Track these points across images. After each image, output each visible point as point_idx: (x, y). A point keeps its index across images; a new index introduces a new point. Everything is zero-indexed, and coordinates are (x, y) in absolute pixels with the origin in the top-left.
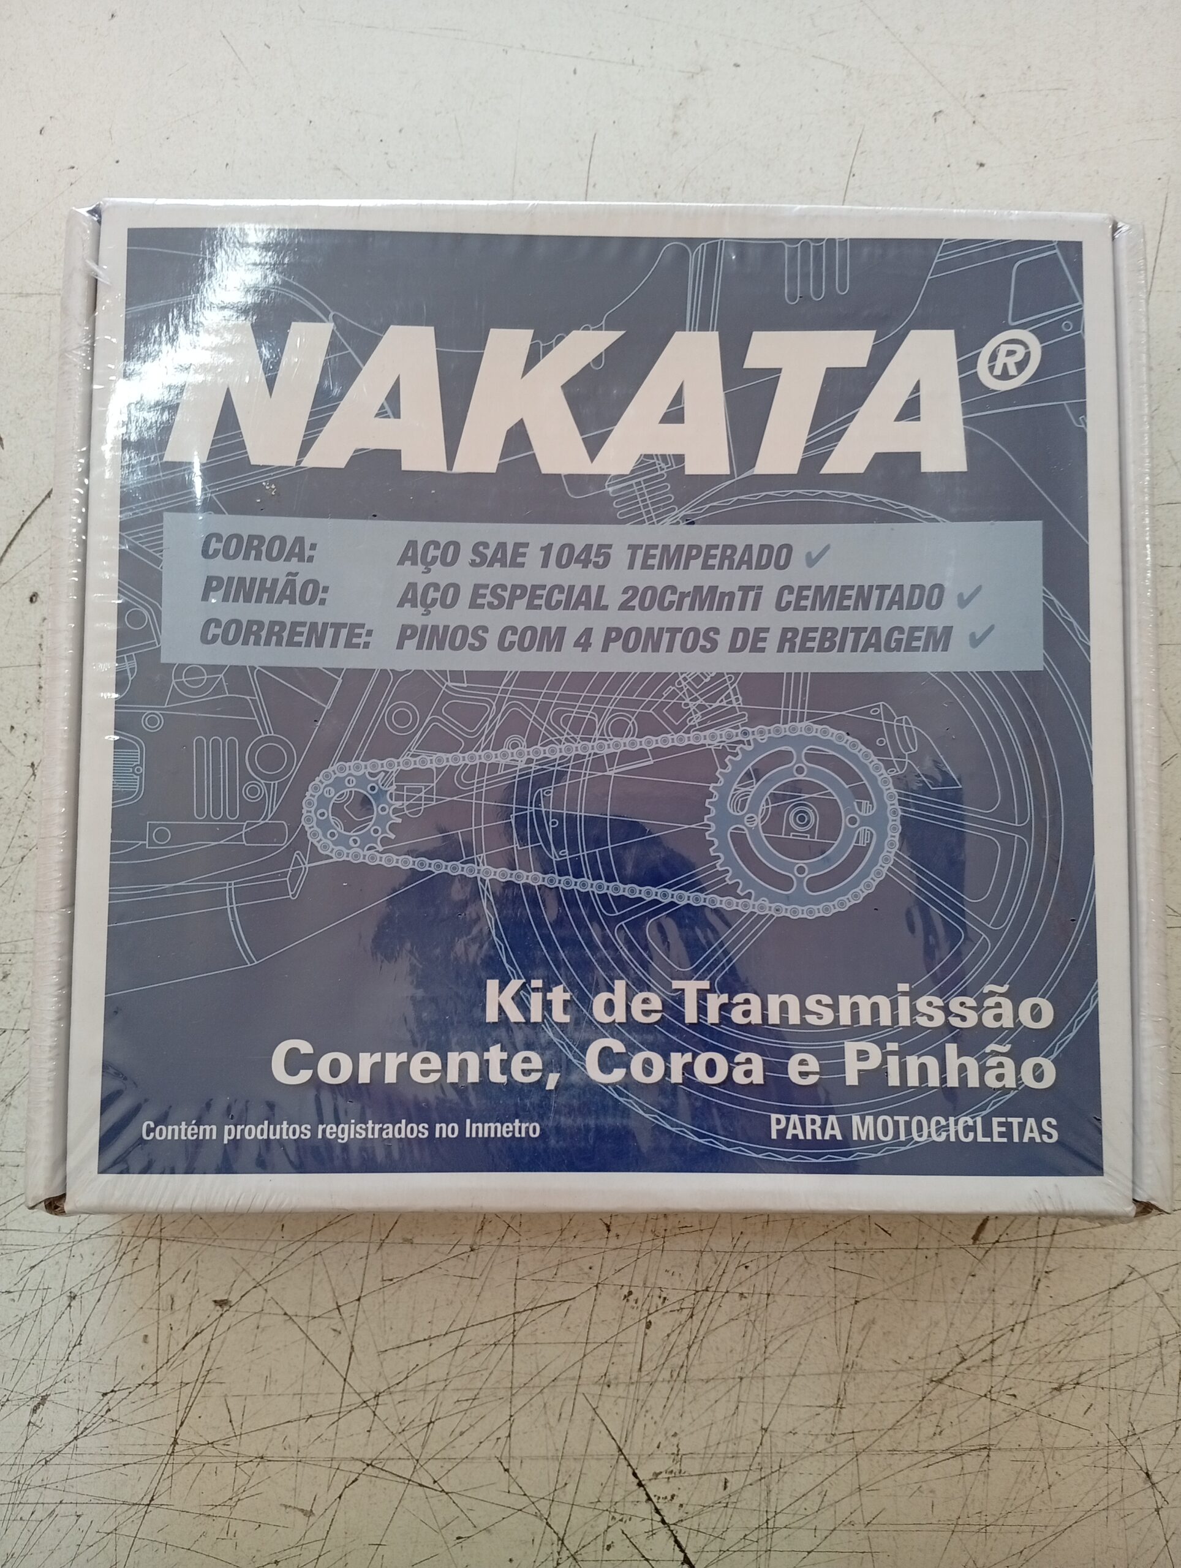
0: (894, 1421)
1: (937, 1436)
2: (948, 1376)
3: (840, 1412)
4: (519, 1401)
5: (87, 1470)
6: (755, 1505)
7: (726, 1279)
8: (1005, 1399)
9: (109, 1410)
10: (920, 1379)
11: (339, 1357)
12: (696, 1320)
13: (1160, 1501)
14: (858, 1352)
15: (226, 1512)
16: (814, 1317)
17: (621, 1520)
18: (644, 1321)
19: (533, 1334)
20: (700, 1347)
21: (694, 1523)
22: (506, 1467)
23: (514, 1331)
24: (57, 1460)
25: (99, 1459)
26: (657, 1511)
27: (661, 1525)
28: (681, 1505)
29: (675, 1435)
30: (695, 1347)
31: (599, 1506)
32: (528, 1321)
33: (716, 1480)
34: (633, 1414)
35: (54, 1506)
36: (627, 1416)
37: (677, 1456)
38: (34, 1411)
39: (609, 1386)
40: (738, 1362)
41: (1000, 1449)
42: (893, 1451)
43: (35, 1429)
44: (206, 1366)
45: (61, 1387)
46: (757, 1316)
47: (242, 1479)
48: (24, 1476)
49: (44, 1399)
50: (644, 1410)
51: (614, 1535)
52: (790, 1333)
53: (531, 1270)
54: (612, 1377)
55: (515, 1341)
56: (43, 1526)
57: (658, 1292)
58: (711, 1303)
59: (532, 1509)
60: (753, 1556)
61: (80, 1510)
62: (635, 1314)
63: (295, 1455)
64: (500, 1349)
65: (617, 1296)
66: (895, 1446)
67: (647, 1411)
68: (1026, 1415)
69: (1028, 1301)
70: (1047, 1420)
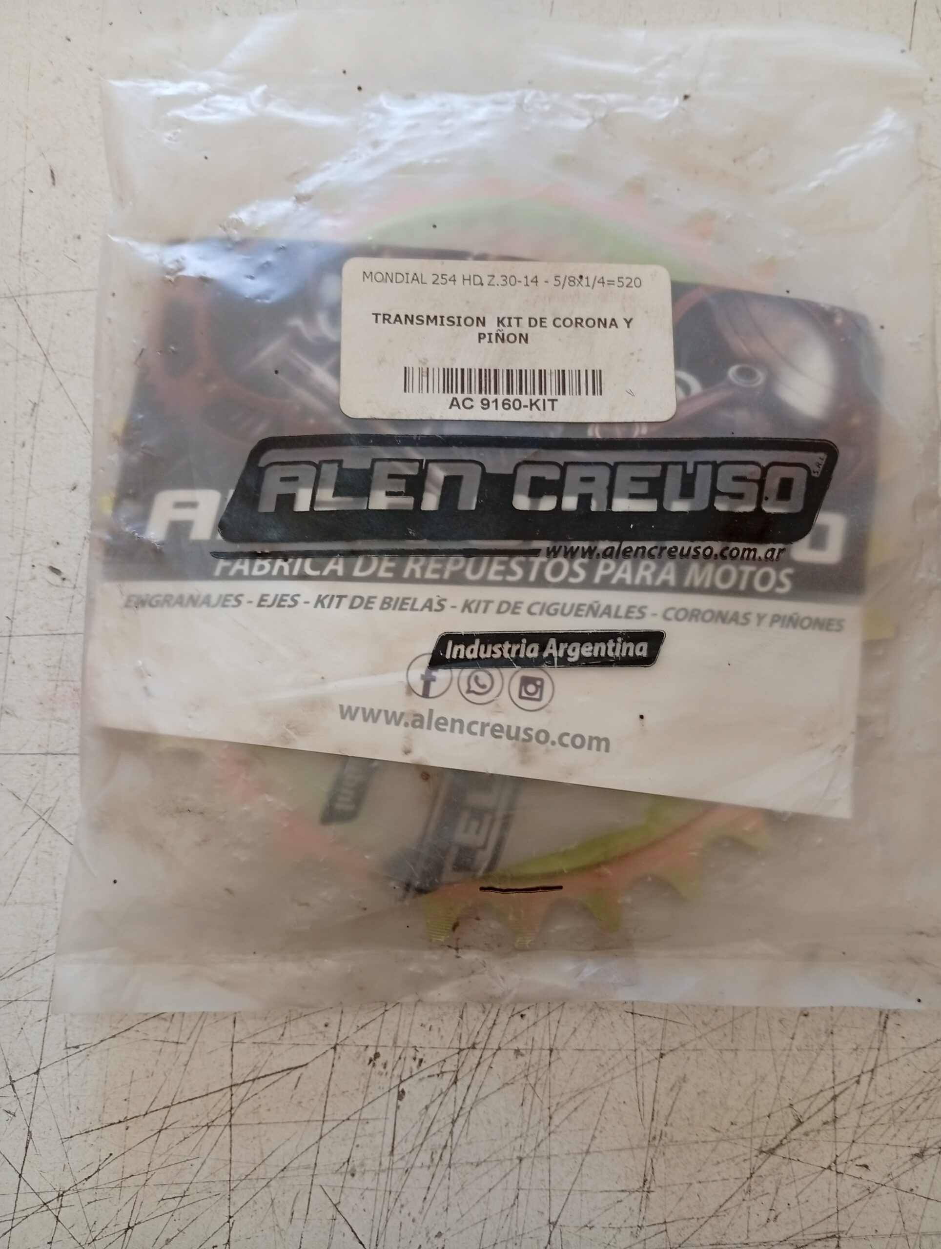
0: (716, 1206)
1: (772, 1223)
2: (781, 1144)
3: (647, 1197)
4: (239, 1198)
7: (497, 1032)
8: (855, 1171)
10: (747, 1150)
12: (462, 1085)
14: (667, 1120)
16: (609, 1076)
18: (395, 1091)
19: (255, 1111)
20: (467, 1121)
23: (232, 1108)
29: (439, 1235)
30: (461, 1121)
32: (249, 1096)
34: (385, 1210)
36: (378, 1213)
39: (353, 1175)
40: (516, 1138)
41: (852, 1237)
46: (538, 1079)
50: (398, 1204)
52: (580, 1099)
53: (252, 1031)
54: (357, 1163)
55: (233, 1122)
57: (412, 1052)
58: (479, 1064)
62: (384, 1082)
64: (215, 1132)
65: (361, 1059)
67: (402, 1206)
68: (882, 1190)
69: (876, 1045)
70: (911, 1195)
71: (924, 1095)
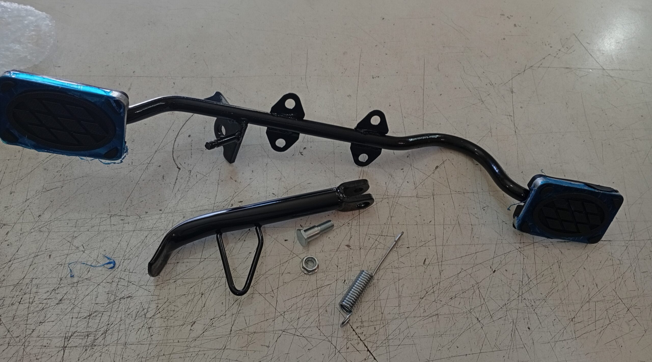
0: (413, 309)
1: (425, 312)
2: (424, 297)
3: (400, 307)
4: (320, 311)
5: (207, 341)
6: (383, 334)
8: (439, 302)
9: (213, 324)
10: (418, 298)
11: (274, 304)
13: (482, 325)
14: (402, 292)
15: (245, 348)
16: (389, 284)
17: (350, 340)
19: (322, 293)
21: (368, 340)
22: (319, 328)
23: (318, 293)
24: (198, 339)
25: (210, 338)
26: (359, 337)
27: (360, 341)
28: (365, 335)
29: (360, 316)
31: (344, 337)
32: (321, 290)
33: (372, 328)
35: (197, 352)
37: (362, 322)
38: (192, 326)
41: (441, 315)
42: (415, 317)
43: (192, 331)
44: (239, 309)
45: (199, 319)
47: (250, 339)
48: (189, 344)
49: (194, 322)
51: (349, 345)
52: (385, 289)
53: (320, 278)
55: (318, 295)
56: (195, 358)
59: (327, 340)
60: (385, 347)
61: (205, 352)
63: (264, 331)
64: (314, 298)
65: (342, 283)
66: (415, 315)
68: (445, 305)
69: (439, 278)
70: (450, 306)
71: (450, 287)
